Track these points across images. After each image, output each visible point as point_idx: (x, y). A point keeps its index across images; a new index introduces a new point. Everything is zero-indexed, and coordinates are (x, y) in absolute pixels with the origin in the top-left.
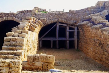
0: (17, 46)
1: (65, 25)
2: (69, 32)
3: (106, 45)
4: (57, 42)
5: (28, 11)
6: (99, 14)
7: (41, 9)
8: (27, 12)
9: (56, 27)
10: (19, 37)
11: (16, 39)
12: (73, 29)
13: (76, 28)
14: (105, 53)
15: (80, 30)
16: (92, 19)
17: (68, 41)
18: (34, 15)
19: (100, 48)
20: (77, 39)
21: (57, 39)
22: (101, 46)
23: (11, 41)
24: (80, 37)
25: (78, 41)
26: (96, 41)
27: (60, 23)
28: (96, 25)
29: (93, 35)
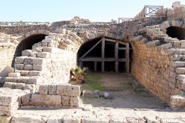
0: (33, 70)
1: (114, 41)
2: (119, 50)
3: (164, 69)
4: (103, 64)
5: (64, 22)
6: (157, 26)
7: (82, 20)
8: (64, 24)
9: (101, 44)
10: (37, 57)
11: (32, 60)
12: (124, 46)
13: (128, 45)
14: (163, 81)
15: (133, 48)
16: (147, 33)
17: (117, 63)
18: (72, 27)
19: (156, 73)
20: (130, 60)
21: (103, 59)
22: (158, 70)
23: (24, 63)
24: (133, 58)
25: (130, 63)
26: (151, 63)
27: (106, 37)
28: (152, 40)
29: (149, 56)
